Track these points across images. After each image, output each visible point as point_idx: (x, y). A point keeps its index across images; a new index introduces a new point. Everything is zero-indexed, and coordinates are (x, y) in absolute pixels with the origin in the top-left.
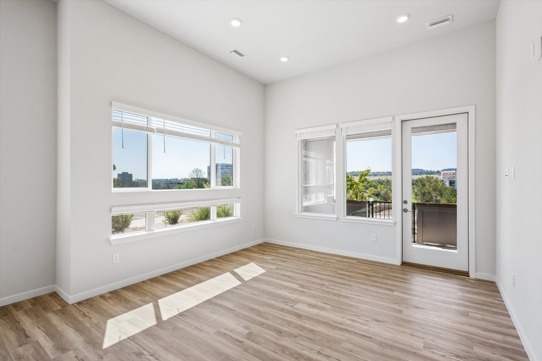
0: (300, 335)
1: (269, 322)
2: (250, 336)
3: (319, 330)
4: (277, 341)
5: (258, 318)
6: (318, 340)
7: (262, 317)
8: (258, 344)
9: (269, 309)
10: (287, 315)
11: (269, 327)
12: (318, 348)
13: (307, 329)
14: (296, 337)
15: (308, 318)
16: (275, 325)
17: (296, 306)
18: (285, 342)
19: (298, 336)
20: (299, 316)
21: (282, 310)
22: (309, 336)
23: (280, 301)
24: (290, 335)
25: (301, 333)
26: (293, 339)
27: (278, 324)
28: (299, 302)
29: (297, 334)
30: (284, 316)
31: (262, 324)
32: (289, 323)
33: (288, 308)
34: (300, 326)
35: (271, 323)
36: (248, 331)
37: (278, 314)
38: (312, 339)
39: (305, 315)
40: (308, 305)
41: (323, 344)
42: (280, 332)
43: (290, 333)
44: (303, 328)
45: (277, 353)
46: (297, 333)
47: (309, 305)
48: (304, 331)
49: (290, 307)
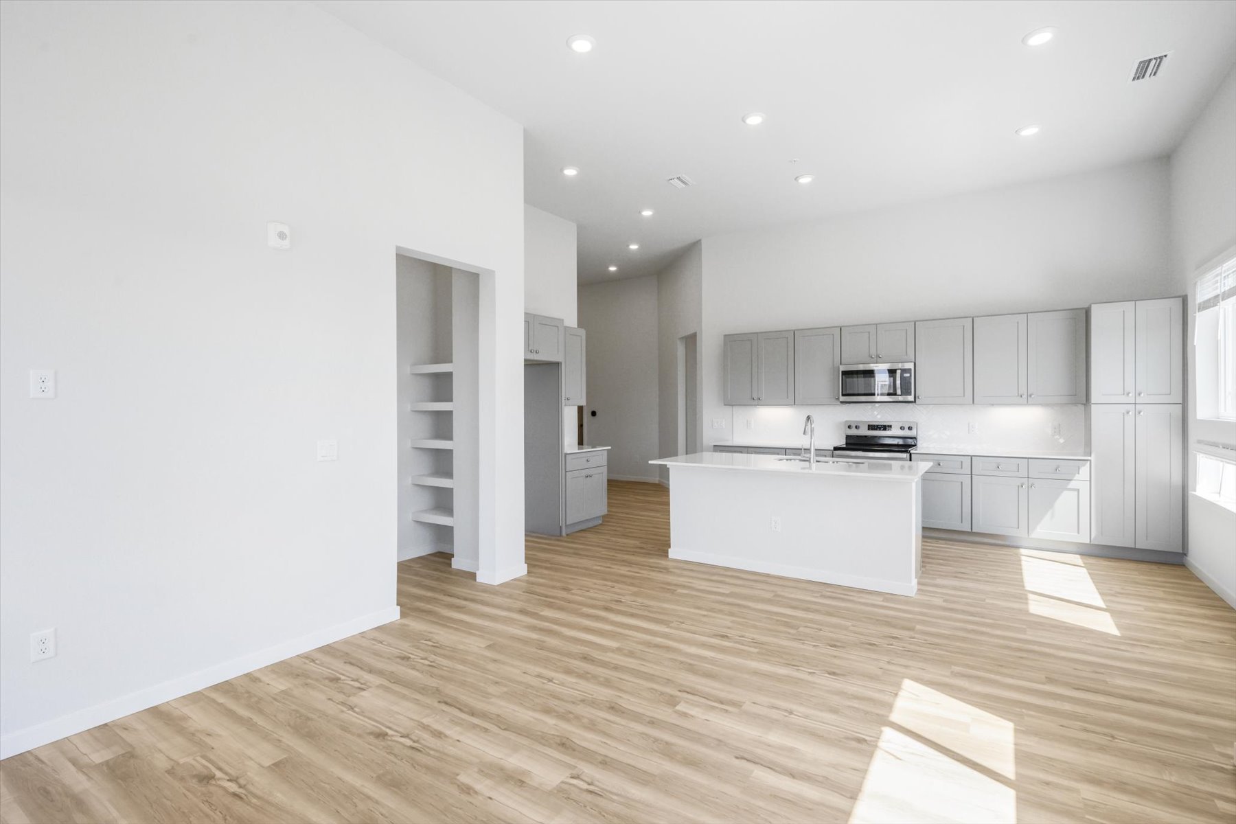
0: (574, 703)
1: (640, 728)
2: (672, 702)
3: (531, 713)
4: (618, 694)
5: (666, 736)
6: (542, 697)
7: (656, 740)
8: (652, 689)
9: (643, 765)
10: (593, 747)
11: (637, 717)
12: (550, 686)
13: (555, 714)
14: (583, 701)
15: (543, 738)
16: (623, 722)
17: (562, 778)
18: (604, 693)
19: (579, 702)
20: (564, 745)
21: (605, 763)
22: (557, 702)
23: (613, 801)
24: (593, 703)
25: (571, 707)
26: (589, 697)
27: (618, 724)
28: (550, 793)
29: (579, 705)
30: (602, 742)
31: (652, 722)
32: (592, 726)
33: (588, 770)
34: (568, 720)
35: (633, 725)
36: (678, 708)
37: (617, 751)
38: (553, 698)
39: (547, 748)
40: (527, 780)
41: (537, 691)
42: (613, 708)
43: (593, 707)
44: (563, 717)
45: (619, 678)
46: (579, 707)
47: (521, 783)
48: (564, 711)
49: (583, 772)
